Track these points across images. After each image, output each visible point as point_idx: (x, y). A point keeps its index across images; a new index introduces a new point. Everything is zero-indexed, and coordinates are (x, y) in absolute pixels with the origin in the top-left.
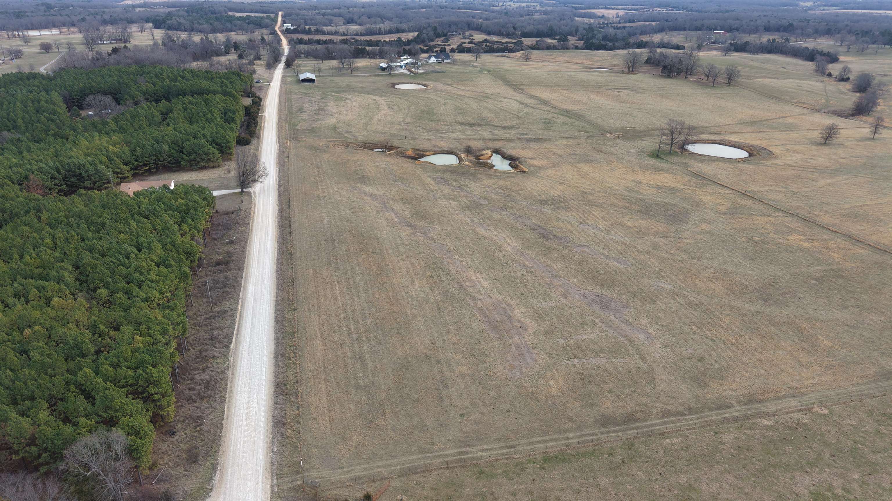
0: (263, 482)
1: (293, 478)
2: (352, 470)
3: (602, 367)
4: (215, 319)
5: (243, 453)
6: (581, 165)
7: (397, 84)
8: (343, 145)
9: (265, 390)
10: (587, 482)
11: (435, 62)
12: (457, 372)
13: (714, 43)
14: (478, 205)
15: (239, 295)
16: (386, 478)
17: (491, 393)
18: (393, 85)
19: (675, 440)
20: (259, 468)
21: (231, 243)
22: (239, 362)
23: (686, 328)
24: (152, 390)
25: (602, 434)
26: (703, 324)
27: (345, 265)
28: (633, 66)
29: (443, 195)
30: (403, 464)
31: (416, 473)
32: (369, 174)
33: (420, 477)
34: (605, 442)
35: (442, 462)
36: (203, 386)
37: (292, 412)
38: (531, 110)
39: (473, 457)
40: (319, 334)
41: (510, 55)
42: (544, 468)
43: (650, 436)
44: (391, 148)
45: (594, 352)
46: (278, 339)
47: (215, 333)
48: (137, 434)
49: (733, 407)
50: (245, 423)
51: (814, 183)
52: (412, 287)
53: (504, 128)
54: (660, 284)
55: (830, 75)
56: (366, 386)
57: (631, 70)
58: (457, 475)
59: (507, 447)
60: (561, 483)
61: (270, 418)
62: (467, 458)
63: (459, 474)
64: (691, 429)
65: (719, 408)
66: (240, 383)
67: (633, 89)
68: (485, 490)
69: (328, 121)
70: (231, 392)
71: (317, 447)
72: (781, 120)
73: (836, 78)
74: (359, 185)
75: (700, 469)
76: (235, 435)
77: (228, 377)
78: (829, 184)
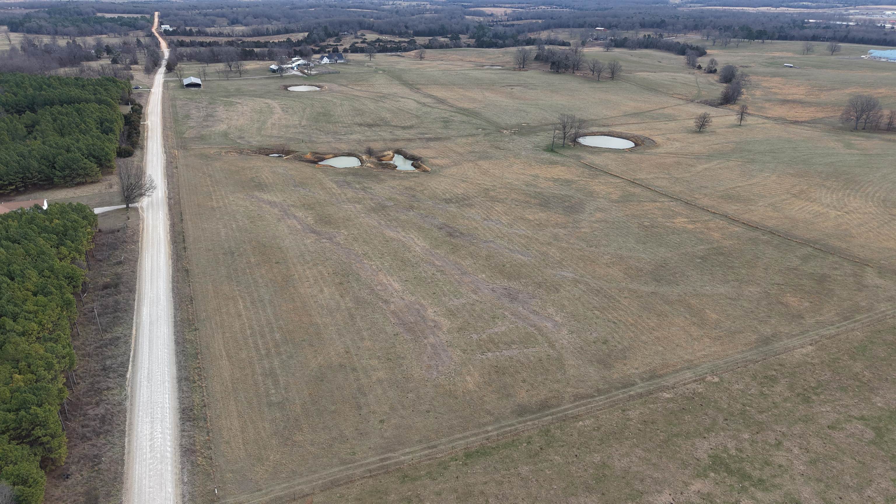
2: (271, 491)
3: (514, 358)
4: (106, 347)
5: (150, 488)
6: (480, 163)
7: (290, 86)
8: (236, 152)
9: (169, 419)
10: (508, 473)
11: (328, 62)
12: (374, 378)
13: (596, 39)
14: (384, 207)
15: (133, 319)
16: (308, 495)
17: (410, 395)
18: (286, 87)
19: (587, 422)
21: (120, 263)
22: (138, 391)
23: (589, 313)
24: (38, 432)
25: (520, 423)
26: (604, 309)
27: (248, 278)
28: (524, 63)
29: (347, 199)
30: (325, 478)
31: (339, 486)
32: (267, 181)
33: (343, 489)
34: (523, 432)
35: (364, 471)
36: (98, 421)
37: (201, 438)
38: (429, 109)
39: (396, 463)
40: (224, 353)
41: (404, 54)
42: (466, 464)
43: (564, 420)
44: (288, 153)
45: (506, 344)
46: (180, 362)
47: (108, 362)
48: (24, 482)
49: (637, 384)
50: (149, 456)
51: (693, 169)
52: (321, 296)
53: (404, 128)
54: (563, 273)
55: (700, 67)
56: (279, 403)
57: (522, 66)
58: (381, 482)
59: (429, 448)
60: (484, 477)
61: (177, 447)
62: (390, 464)
63: (382, 481)
64: (601, 409)
65: (625, 387)
66: (141, 413)
67: (525, 86)
68: (410, 493)
69: (219, 128)
70: (131, 424)
71: (232, 472)
72: (660, 111)
73: (705, 70)
74: (256, 193)
75: (612, 446)
76: (139, 470)
77: (126, 409)
78: (706, 169)
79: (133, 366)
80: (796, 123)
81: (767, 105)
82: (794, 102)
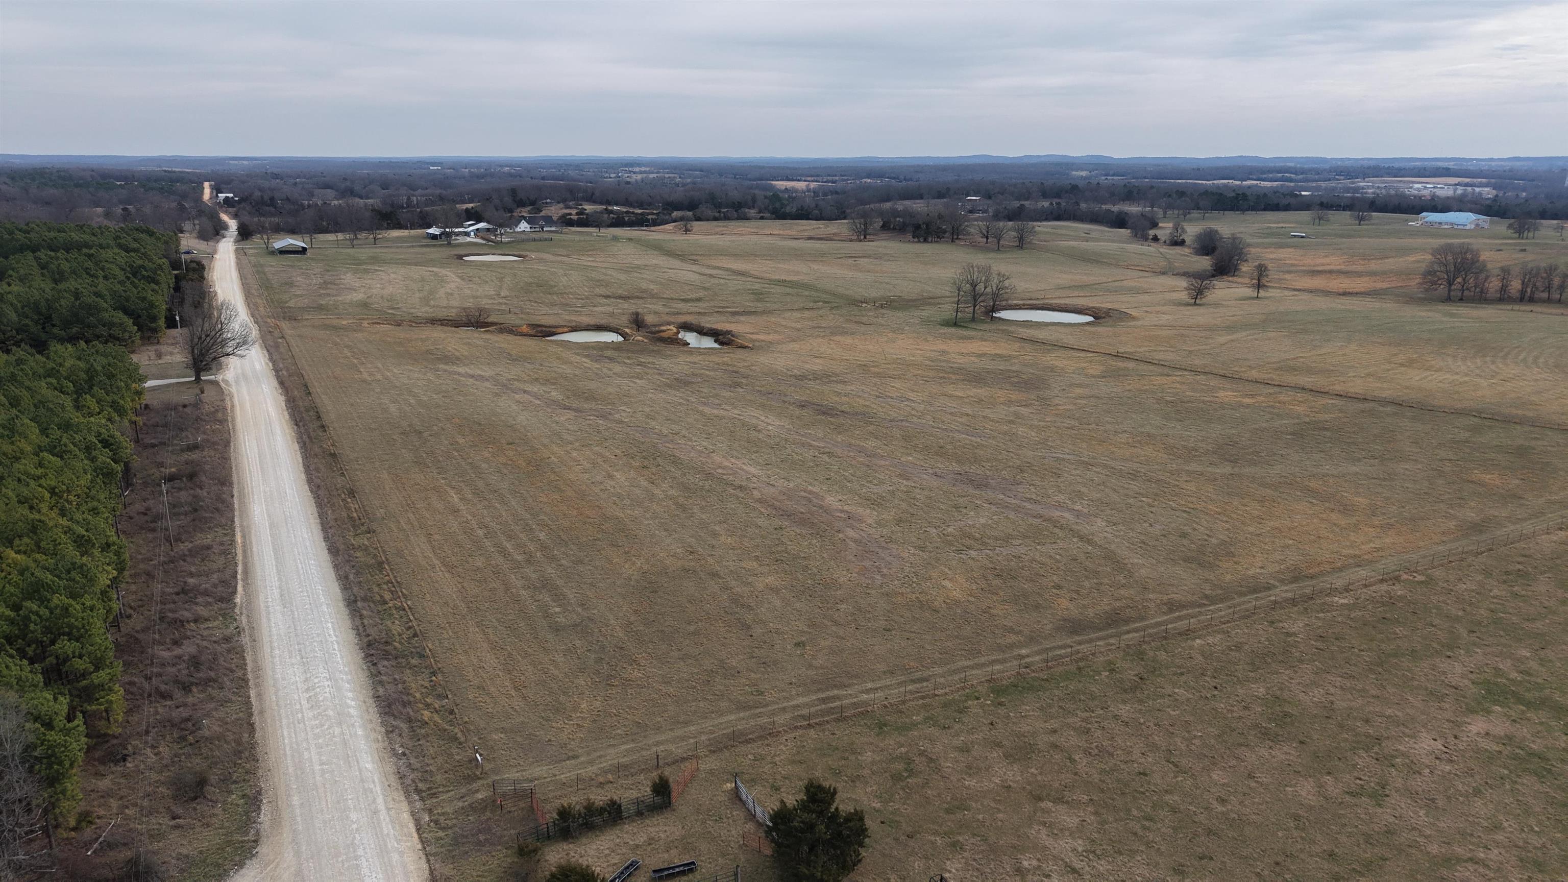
0: (388, 809)
1: (463, 790)
3: (1023, 556)
6: (838, 338)
8: (388, 323)
9: (342, 657)
10: (1093, 715)
11: (528, 229)
12: (760, 586)
14: (687, 383)
18: (460, 257)
19: (1210, 640)
20: (372, 786)
21: (195, 447)
22: (264, 620)
23: (1132, 501)
25: (1080, 644)
27: (458, 463)
28: (865, 230)
29: (615, 373)
31: (748, 742)
32: (457, 353)
33: (758, 748)
34: (1093, 654)
36: (184, 666)
37: (417, 684)
38: (722, 281)
39: (854, 703)
40: (437, 562)
41: (653, 228)
44: (486, 325)
45: (997, 539)
46: (346, 577)
47: (191, 581)
49: (1275, 587)
50: (309, 714)
51: (1211, 341)
52: (611, 483)
53: (686, 301)
54: (1054, 455)
55: (1156, 239)
56: (575, 626)
57: (862, 237)
58: (833, 734)
59: (913, 681)
60: (1046, 722)
61: (371, 701)
62: (843, 706)
63: (837, 732)
64: (1228, 622)
65: (1255, 591)
66: (277, 652)
69: (349, 297)
72: (1116, 284)
73: (1165, 242)
75: (1277, 673)
77: (242, 646)
78: (1232, 341)
79: (246, 585)
80: (1345, 294)
81: (1287, 276)
82: (1331, 272)
